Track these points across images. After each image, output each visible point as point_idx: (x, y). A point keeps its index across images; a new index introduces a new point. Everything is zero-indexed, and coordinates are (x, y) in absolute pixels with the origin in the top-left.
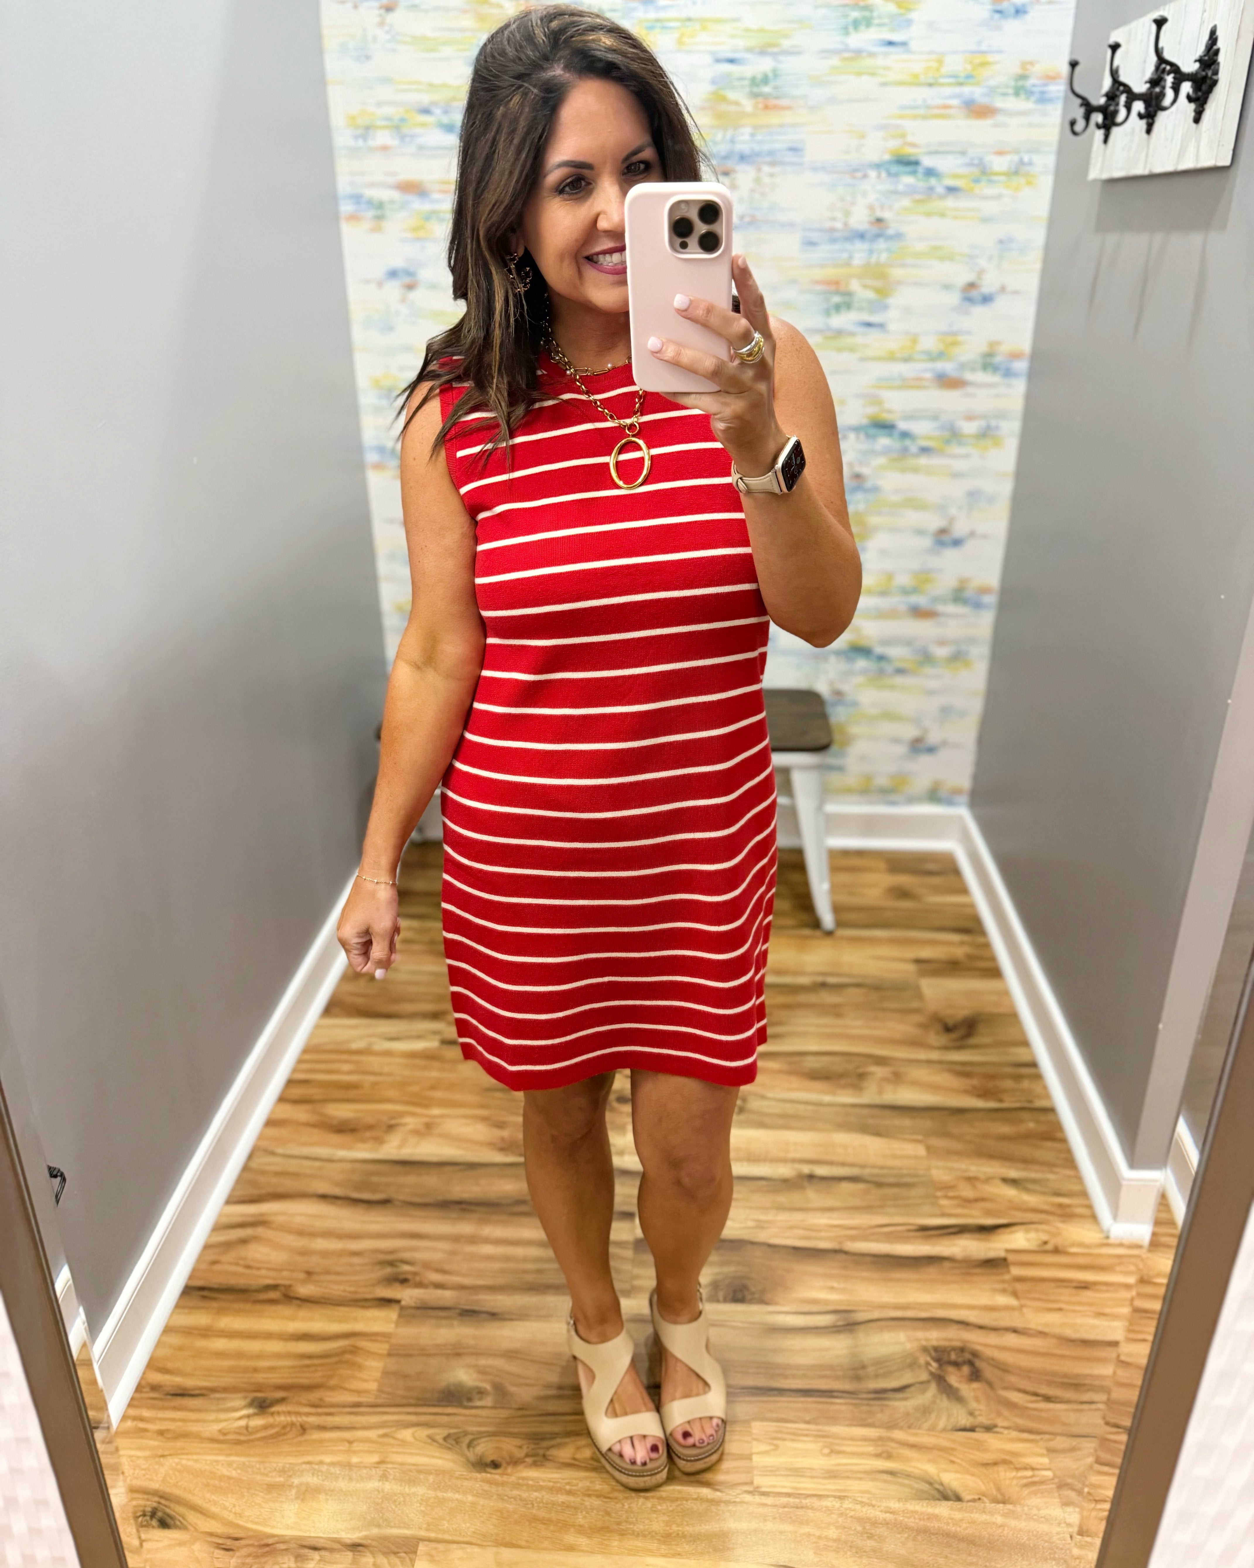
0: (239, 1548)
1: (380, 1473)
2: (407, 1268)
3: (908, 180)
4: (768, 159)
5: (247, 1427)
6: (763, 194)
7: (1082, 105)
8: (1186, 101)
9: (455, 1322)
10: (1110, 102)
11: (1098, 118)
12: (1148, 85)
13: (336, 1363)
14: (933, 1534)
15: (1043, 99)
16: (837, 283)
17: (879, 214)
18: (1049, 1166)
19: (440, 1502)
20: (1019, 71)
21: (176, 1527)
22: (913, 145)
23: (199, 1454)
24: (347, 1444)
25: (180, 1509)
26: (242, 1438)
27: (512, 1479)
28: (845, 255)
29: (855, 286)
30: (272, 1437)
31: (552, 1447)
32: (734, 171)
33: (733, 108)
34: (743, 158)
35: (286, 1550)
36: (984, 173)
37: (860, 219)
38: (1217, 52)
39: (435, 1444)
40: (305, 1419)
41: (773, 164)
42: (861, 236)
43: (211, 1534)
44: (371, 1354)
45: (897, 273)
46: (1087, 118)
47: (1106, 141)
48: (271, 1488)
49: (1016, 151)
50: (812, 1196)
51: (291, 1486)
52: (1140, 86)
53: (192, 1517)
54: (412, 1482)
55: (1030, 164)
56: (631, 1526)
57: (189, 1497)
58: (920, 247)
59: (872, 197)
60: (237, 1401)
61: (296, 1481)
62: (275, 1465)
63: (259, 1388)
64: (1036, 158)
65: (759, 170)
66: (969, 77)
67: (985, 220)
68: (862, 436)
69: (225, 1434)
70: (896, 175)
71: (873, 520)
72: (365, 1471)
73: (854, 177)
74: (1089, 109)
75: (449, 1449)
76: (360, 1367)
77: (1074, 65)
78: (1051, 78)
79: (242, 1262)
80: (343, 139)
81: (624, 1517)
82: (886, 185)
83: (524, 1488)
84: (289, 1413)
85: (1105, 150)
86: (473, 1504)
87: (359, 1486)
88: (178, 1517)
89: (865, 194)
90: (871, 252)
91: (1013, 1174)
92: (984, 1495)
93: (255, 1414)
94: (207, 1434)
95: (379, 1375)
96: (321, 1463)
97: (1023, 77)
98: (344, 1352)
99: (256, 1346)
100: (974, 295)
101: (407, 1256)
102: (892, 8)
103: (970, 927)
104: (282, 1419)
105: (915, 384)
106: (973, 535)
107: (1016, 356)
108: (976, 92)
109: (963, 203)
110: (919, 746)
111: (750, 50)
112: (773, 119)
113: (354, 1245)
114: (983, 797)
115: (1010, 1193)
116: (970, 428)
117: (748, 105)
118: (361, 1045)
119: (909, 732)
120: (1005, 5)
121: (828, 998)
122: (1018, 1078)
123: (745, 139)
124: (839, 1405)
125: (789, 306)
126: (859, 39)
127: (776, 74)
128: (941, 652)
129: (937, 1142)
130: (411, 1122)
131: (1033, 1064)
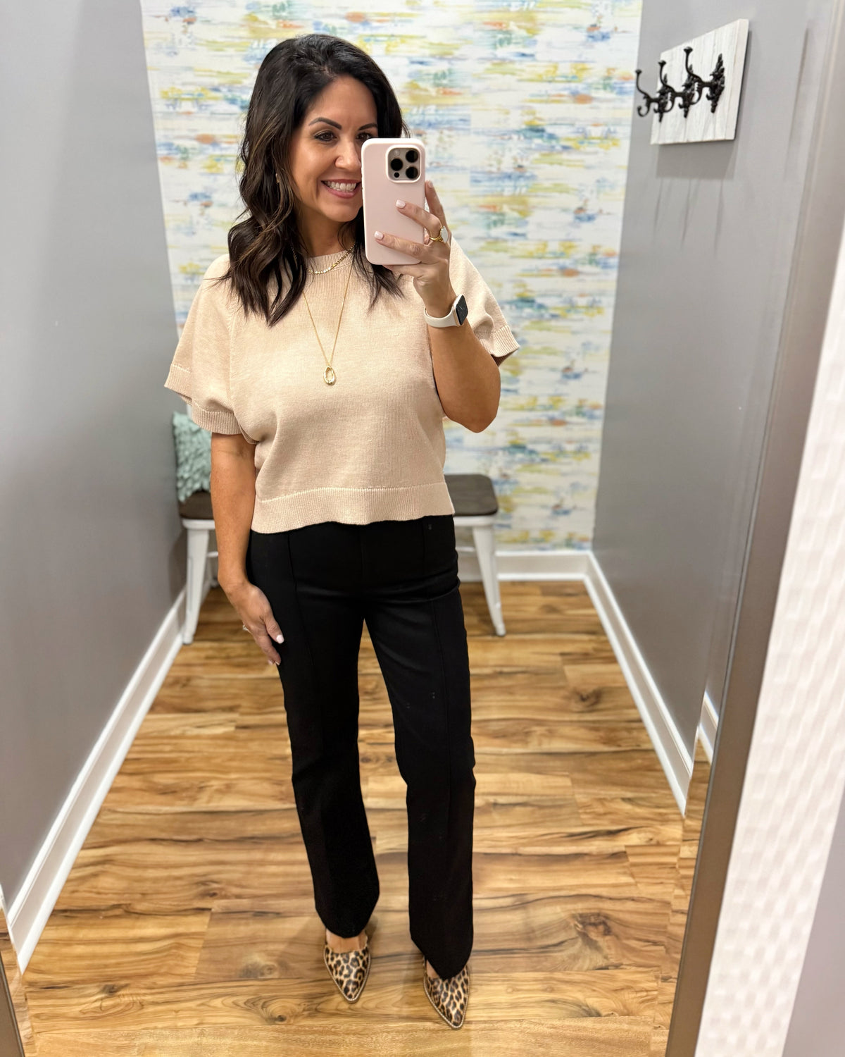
1: (198, 1031)
2: (215, 886)
3: (538, 141)
4: (446, 126)
5: (100, 1007)
6: (444, 149)
7: (644, 98)
8: (706, 99)
9: (251, 921)
10: (662, 96)
11: (655, 106)
12: (684, 88)
13: (166, 956)
14: (582, 1040)
15: (622, 92)
16: (494, 207)
17: (520, 162)
18: (652, 788)
19: (243, 1048)
20: (606, 74)
22: (540, 119)
23: (65, 1029)
24: (174, 1013)
26: (98, 1015)
27: (294, 1027)
28: (499, 189)
29: (506, 209)
30: (120, 1012)
31: (321, 1003)
32: (426, 134)
33: (423, 93)
34: (430, 125)
36: (585, 137)
37: (507, 166)
38: (723, 70)
39: (239, 1008)
40: (143, 998)
41: (450, 129)
42: (509, 177)
44: (190, 948)
45: (533, 201)
46: (648, 106)
47: (660, 120)
48: (119, 1048)
49: (606, 124)
50: (496, 817)
51: (134, 1046)
52: (679, 88)
54: (222, 1036)
55: (615, 132)
56: (378, 1052)
58: (547, 184)
59: (515, 152)
60: (92, 989)
61: (137, 1043)
62: (122, 1032)
63: (110, 978)
64: (618, 129)
65: (442, 133)
66: (574, 77)
67: (588, 167)
68: (514, 307)
69: (84, 1013)
70: (530, 138)
71: (523, 362)
72: (188, 1031)
73: (503, 139)
74: (649, 100)
75: (248, 1010)
76: (183, 958)
77: (639, 73)
78: (626, 79)
79: (95, 890)
80: (159, 106)
81: (373, 1046)
82: (524, 145)
83: (302, 1033)
84: (131, 994)
85: (660, 126)
86: (267, 1047)
87: (184, 1041)
89: (510, 150)
90: (515, 187)
91: (628, 795)
92: (615, 1011)
93: (107, 997)
94: (72, 1015)
95: (197, 962)
96: (156, 1028)
97: (609, 78)
98: (171, 948)
99: (105, 949)
100: (582, 216)
101: (215, 877)
102: (523, 33)
103: (597, 630)
104: (126, 999)
105: (547, 273)
106: (586, 370)
107: (610, 255)
108: (579, 87)
109: (573, 156)
110: (559, 510)
111: (433, 56)
112: (450, 100)
113: (176, 873)
114: (601, 542)
115: (627, 807)
116: (582, 302)
117: (433, 91)
118: (177, 732)
119: (553, 501)
120: (596, 33)
121: (504, 682)
122: (629, 730)
123: (431, 113)
124: (519, 959)
125: (463, 222)
126: (503, 52)
127: (451, 72)
128: (570, 447)
129: (578, 776)
130: (215, 784)
131: (640, 720)
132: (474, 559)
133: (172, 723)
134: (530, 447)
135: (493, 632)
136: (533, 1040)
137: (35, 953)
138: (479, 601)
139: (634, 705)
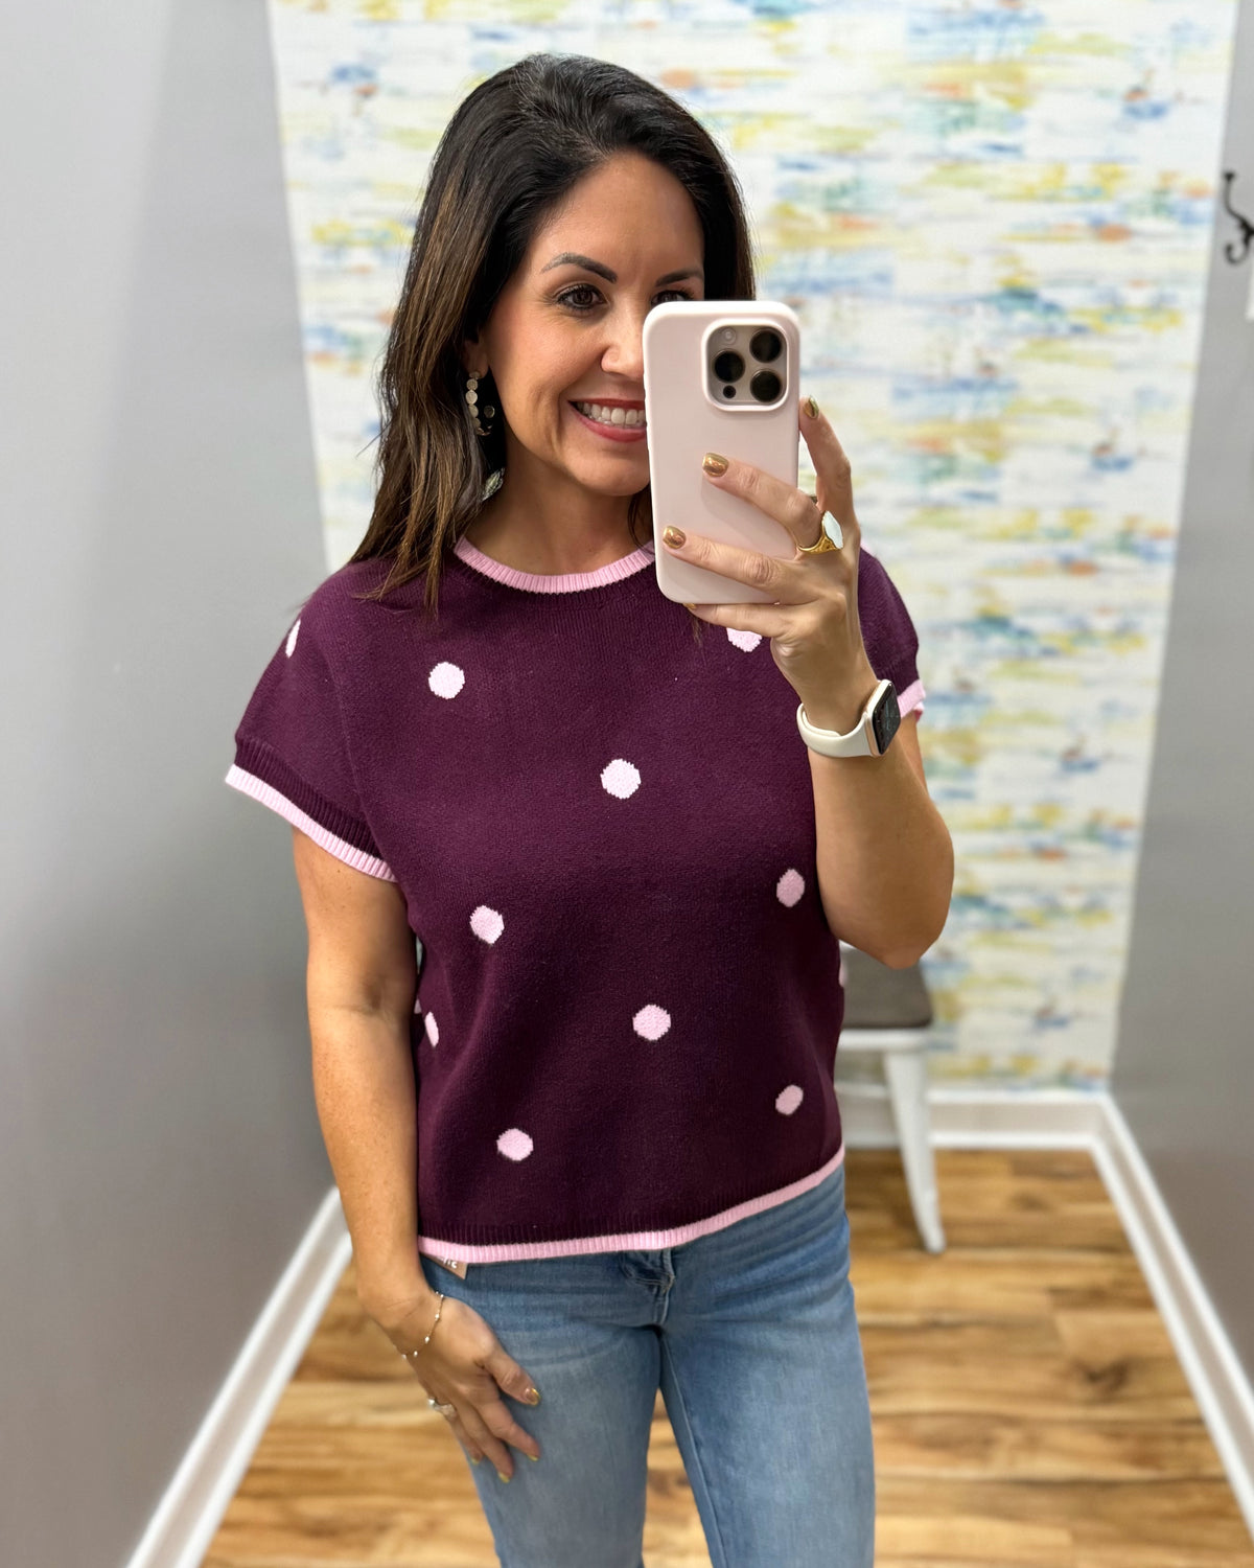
3: (1023, 317)
4: (849, 289)
6: (843, 333)
7: (1239, 226)
15: (1188, 219)
16: (936, 443)
17: (988, 358)
20: (1159, 185)
22: (1029, 274)
28: (946, 409)
29: (959, 447)
32: (810, 303)
33: (804, 226)
34: (818, 287)
36: (1116, 309)
37: (964, 364)
41: (855, 294)
45: (1011, 431)
46: (1246, 241)
49: (1156, 283)
55: (1173, 298)
58: (1039, 399)
59: (979, 338)
64: (1178, 291)
65: (838, 302)
66: (1097, 190)
67: (1120, 367)
68: (970, 634)
70: (1009, 310)
71: (986, 739)
73: (955, 313)
74: (1249, 231)
77: (1228, 177)
78: (1197, 193)
80: (308, 257)
89: (970, 333)
90: (978, 405)
97: (1162, 192)
100: (1106, 459)
102: (1000, 105)
103: (1116, 1245)
105: (1034, 569)
106: (1108, 756)
107: (1159, 535)
108: (1106, 210)
109: (1091, 346)
110: (1046, 1019)
111: (823, 153)
112: (854, 239)
114: (1127, 1080)
116: (1103, 624)
117: (823, 222)
118: (337, 1419)
119: (1034, 1000)
120: (1140, 103)
121: (942, 1340)
122: (1181, 1439)
123: (819, 264)
125: (877, 472)
126: (960, 142)
127: (858, 184)
128: (1072, 902)
129: (1085, 1526)
130: (409, 1520)
131: (1199, 1421)
132: (886, 1109)
133: (332, 1401)
134: (996, 899)
135: (919, 1244)
138: (891, 1184)
139: (1187, 1393)
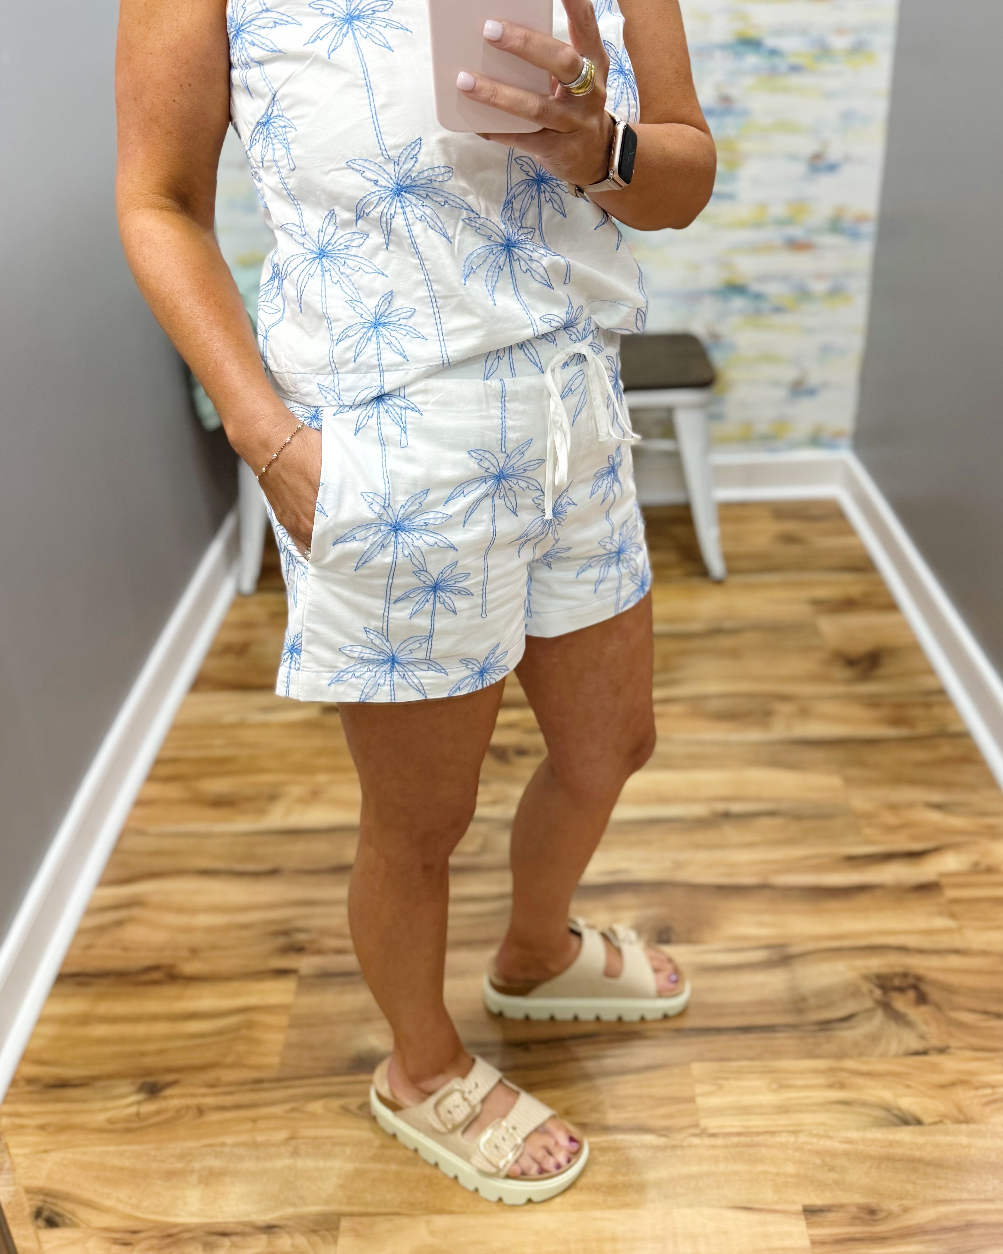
0: (138, 1242)
1: (289, 1149)
2: (302, 936)
5: (138, 1115)
9: (361, 988)
13: (232, 1040)
18: (972, 788)
19: (361, 1173)
21: (65, 1225)
23: (86, 1146)
24: (250, 1123)
25: (69, 1206)
26: (134, 1125)
30: (167, 1122)
35: (193, 1239)
39: (350, 1114)
40: (202, 1100)
43: (106, 1229)
44: (268, 1027)
48: (170, 1175)
50: (731, 833)
51: (192, 1171)
53: (83, 1213)
54: (327, 1156)
57: (76, 1192)
60: (125, 1088)
61: (197, 1165)
62: (172, 1151)
63: (149, 1072)
68: (729, 55)
69: (113, 1123)
71: (745, 146)
72: (273, 1149)
76: (259, 1042)
79: (118, 945)
84: (183, 1096)
87: (268, 1165)
88: (67, 1214)
91: (937, 797)
92: (944, 1117)
93: (146, 1100)
94: (94, 1125)
95: (281, 1047)
96: (223, 1145)
98: (236, 1028)
99: (141, 1029)
101: (300, 924)
103: (862, 566)
104: (176, 1102)
106: (848, 158)
110: (799, 389)
113: (242, 918)
114: (867, 438)
115: (935, 817)
116: (840, 43)
118: (230, 718)
119: (790, 375)
122: (928, 705)
124: (783, 1040)
128: (819, 287)
129: (853, 772)
130: (295, 791)
131: (942, 692)
133: (224, 706)
134: (756, 287)
135: (706, 573)
136: (818, 1161)
137: (33, 1036)
139: (930, 671)
